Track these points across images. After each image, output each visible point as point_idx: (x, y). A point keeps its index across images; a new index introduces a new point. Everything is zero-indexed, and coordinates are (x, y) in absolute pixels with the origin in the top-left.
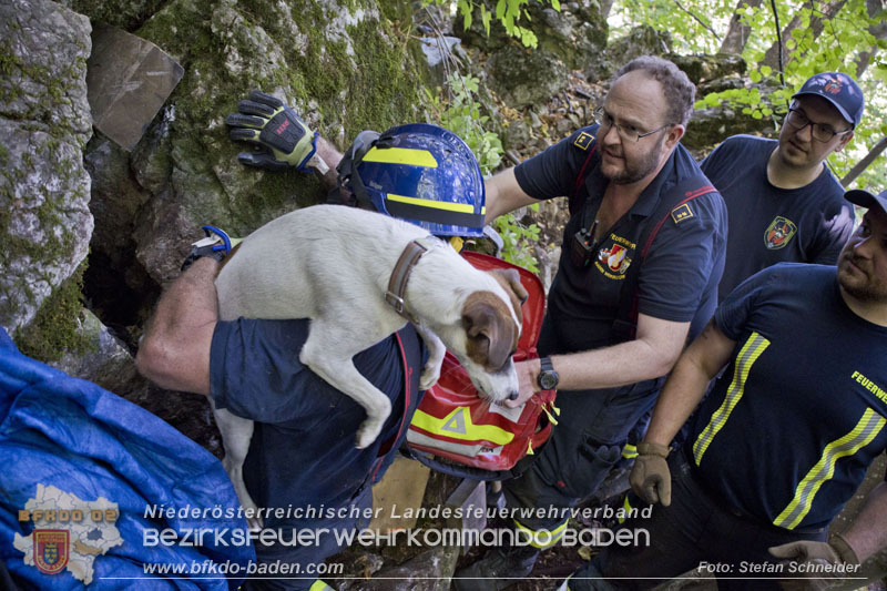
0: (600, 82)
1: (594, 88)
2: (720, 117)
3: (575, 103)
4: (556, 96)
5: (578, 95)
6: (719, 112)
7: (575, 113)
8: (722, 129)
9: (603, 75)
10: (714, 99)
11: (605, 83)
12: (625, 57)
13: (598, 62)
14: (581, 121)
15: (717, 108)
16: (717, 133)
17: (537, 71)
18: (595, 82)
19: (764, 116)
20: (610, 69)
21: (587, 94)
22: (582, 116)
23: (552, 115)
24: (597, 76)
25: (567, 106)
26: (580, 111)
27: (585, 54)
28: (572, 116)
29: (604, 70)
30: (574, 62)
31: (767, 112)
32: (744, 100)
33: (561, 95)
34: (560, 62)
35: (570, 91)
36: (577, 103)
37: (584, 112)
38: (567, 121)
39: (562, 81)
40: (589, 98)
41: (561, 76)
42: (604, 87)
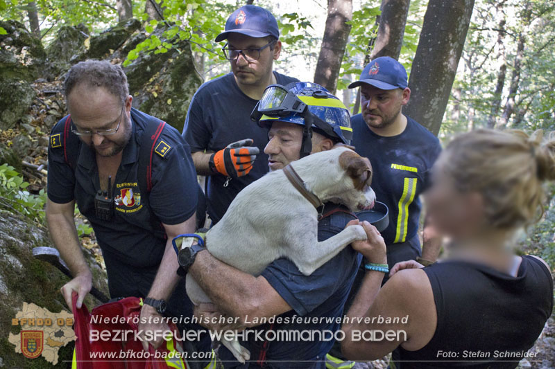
0: (56, 78)
1: (55, 84)
2: (143, 62)
3: (48, 101)
4: (33, 104)
5: (47, 95)
6: (140, 59)
7: (52, 109)
8: (149, 68)
9: (55, 72)
10: (133, 54)
11: (60, 77)
12: (63, 54)
13: (48, 66)
14: (59, 111)
15: (138, 58)
16: (147, 73)
18: (54, 80)
19: (168, 49)
20: (58, 66)
21: (53, 91)
22: (57, 107)
23: (38, 118)
24: (52, 76)
25: (44, 107)
26: (54, 105)
27: (36, 68)
28: (51, 112)
29: (54, 69)
31: (169, 46)
32: (152, 47)
33: (36, 101)
34: (22, 81)
35: (40, 95)
36: (50, 101)
37: (58, 104)
38: (50, 116)
40: (55, 93)
42: (61, 80)
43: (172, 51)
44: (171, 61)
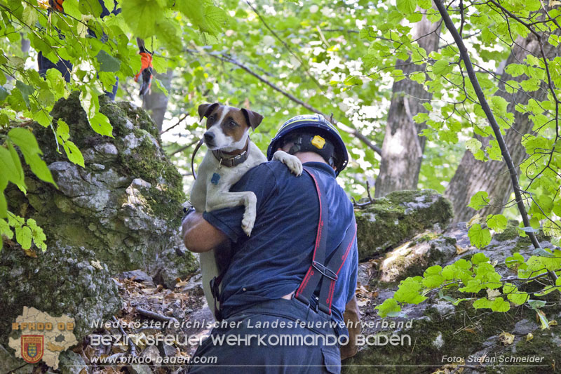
1: (171, 298)
2: (429, 319)
5: (142, 318)
6: (424, 309)
8: (439, 341)
9: (183, 268)
11: (192, 285)
16: (431, 351)
17: (52, 290)
18: (172, 286)
19: (512, 305)
21: (160, 314)
24: (172, 273)
27: (145, 240)
28: (137, 367)
30: (126, 257)
31: (519, 298)
32: (472, 286)
34: (98, 264)
35: (124, 314)
39: (107, 301)
41: (103, 290)
42: (189, 292)
43: (524, 312)
44: (509, 338)
